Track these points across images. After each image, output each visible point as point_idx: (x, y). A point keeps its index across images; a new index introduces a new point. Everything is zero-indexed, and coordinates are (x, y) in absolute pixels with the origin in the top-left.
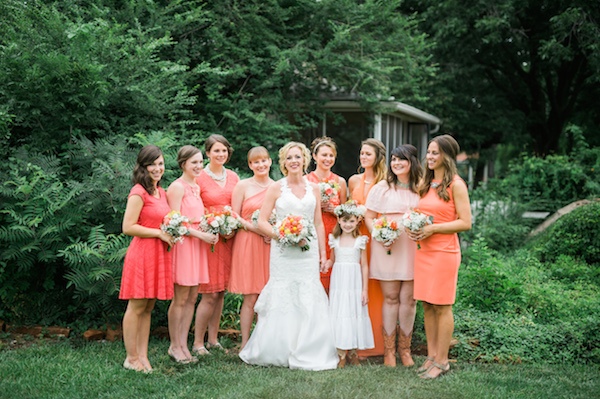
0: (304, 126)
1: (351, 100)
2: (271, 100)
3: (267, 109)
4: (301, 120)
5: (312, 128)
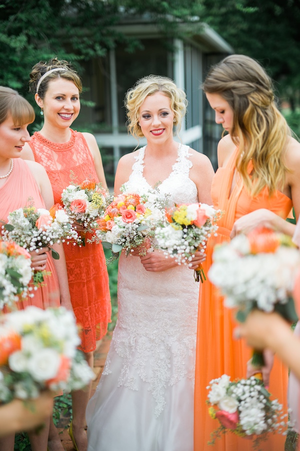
0: (87, 54)
1: (145, 23)
2: (34, 15)
3: (30, 30)
4: (81, 46)
5: (98, 57)
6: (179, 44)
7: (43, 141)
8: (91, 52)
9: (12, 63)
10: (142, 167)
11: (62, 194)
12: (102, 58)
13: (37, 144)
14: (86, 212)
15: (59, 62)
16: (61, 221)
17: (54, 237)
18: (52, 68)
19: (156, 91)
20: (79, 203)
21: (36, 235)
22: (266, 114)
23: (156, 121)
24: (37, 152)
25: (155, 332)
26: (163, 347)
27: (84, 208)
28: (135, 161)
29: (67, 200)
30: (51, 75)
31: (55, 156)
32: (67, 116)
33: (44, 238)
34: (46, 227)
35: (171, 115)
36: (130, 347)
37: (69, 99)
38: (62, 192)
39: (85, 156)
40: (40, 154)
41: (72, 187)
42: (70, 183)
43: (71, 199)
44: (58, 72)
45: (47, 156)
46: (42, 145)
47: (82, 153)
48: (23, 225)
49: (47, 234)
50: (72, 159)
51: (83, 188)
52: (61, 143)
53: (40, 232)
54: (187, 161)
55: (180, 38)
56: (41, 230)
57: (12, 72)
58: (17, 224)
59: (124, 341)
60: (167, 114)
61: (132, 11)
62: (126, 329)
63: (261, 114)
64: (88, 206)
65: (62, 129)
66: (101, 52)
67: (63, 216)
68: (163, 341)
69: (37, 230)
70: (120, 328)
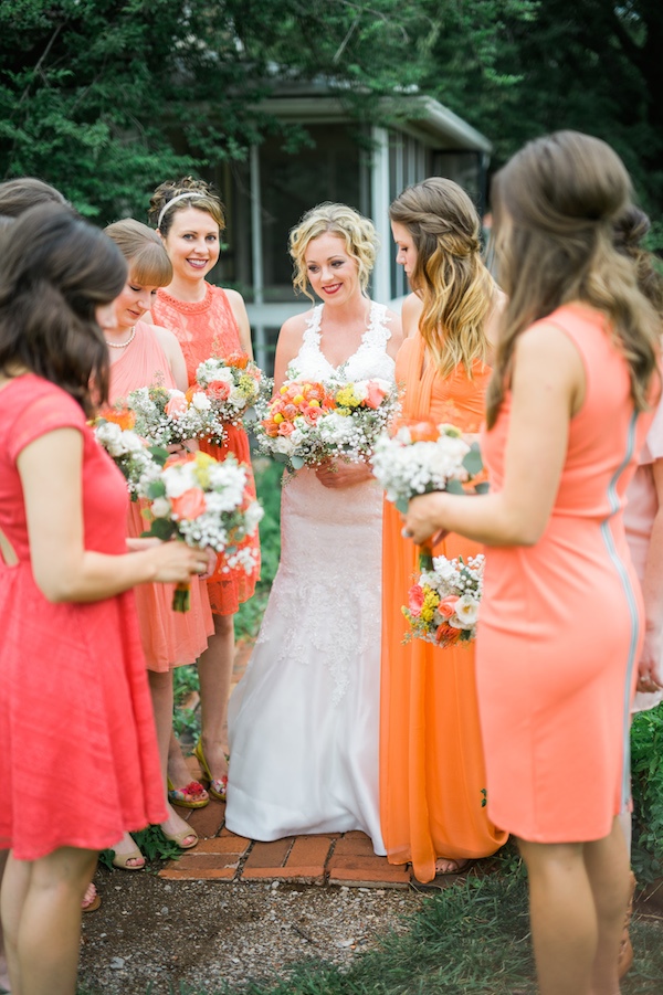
0: (213, 157)
1: (316, 96)
2: (121, 87)
3: (113, 114)
4: (203, 141)
5: (235, 163)
6: (380, 136)
7: (167, 299)
8: (222, 153)
9: (80, 170)
10: (319, 337)
11: (198, 370)
12: (239, 162)
13: (158, 302)
14: (229, 401)
15: (194, 183)
16: (200, 408)
17: (188, 428)
18: (182, 193)
19: (322, 232)
20: (220, 386)
21: (163, 424)
22: (462, 266)
23: (327, 274)
24: (158, 315)
25: (336, 577)
26: (346, 600)
27: (226, 393)
28: (306, 327)
29: (203, 379)
30: (179, 204)
31: (184, 321)
32: (198, 263)
33: (175, 428)
34: (178, 414)
35: (349, 263)
36: (299, 601)
37: (202, 239)
38: (197, 367)
39: (226, 322)
40: (162, 318)
41: (213, 362)
42: (211, 354)
43: (209, 379)
44: (189, 198)
45: (171, 321)
46: (164, 305)
47: (222, 318)
48: (147, 409)
49: (179, 423)
50: (206, 325)
51: (229, 365)
52: (192, 302)
53: (169, 420)
54: (384, 329)
55: (383, 125)
56: (170, 417)
57: (80, 188)
58: (139, 408)
59: (289, 592)
60: (340, 263)
61: (293, 71)
62: (293, 575)
63: (451, 263)
64: (231, 392)
65: (193, 281)
66: (237, 153)
67: (202, 401)
68: (347, 591)
69: (166, 418)
70: (284, 574)
